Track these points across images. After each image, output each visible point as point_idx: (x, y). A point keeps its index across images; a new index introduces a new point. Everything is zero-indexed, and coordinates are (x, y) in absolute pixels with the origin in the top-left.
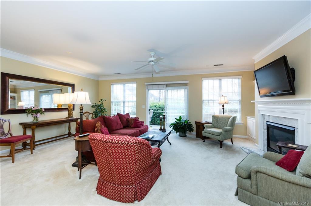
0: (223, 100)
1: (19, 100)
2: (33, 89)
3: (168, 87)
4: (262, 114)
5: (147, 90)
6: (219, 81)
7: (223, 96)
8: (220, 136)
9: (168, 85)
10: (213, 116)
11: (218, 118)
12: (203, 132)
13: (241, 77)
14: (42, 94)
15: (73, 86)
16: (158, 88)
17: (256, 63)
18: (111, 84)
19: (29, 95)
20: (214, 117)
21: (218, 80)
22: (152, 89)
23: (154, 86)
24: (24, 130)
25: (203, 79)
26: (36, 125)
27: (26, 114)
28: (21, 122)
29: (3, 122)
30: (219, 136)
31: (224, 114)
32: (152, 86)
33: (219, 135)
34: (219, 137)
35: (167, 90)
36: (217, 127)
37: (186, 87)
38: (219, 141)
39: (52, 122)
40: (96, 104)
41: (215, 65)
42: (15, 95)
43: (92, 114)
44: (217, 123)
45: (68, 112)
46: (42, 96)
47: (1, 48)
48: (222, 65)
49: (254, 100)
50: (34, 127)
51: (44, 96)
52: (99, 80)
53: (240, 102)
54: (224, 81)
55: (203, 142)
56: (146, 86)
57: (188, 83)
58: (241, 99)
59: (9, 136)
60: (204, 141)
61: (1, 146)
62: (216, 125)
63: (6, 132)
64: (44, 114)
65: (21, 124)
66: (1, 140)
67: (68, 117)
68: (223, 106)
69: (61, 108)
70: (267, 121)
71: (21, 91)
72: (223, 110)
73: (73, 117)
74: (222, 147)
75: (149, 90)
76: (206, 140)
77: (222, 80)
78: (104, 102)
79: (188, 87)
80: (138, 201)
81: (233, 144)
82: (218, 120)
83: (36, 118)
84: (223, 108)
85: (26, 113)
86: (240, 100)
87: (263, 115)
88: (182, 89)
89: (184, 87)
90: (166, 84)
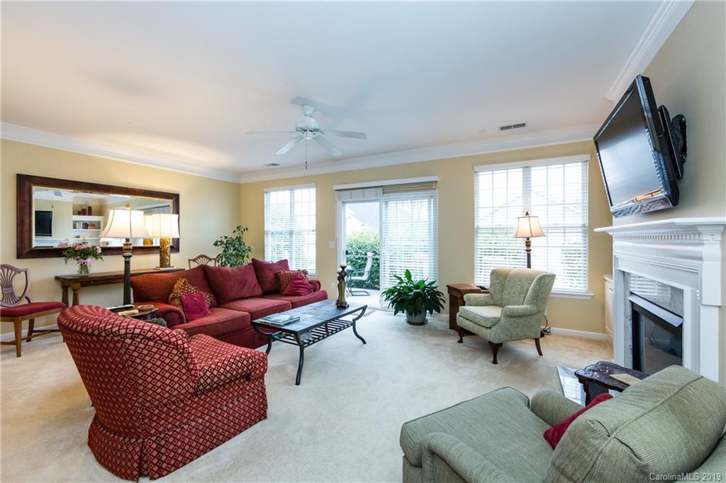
0: (524, 226)
3: (387, 192)
4: (623, 270)
5: (339, 204)
6: (523, 171)
7: (527, 214)
8: (493, 329)
9: (386, 190)
10: (493, 273)
11: (506, 278)
12: (458, 314)
13: (588, 157)
15: (175, 197)
16: (364, 196)
18: (265, 190)
20: (495, 274)
21: (521, 169)
24: (63, 292)
25: (476, 168)
26: (82, 282)
27: (64, 258)
28: (57, 275)
29: (14, 273)
30: (490, 328)
31: (529, 266)
32: (349, 191)
33: (488, 326)
34: (489, 330)
35: (386, 202)
37: (433, 192)
38: (490, 343)
39: (116, 276)
40: (226, 237)
41: (502, 128)
43: (215, 259)
44: (502, 292)
45: (161, 255)
47: (2, 121)
48: (523, 125)
49: (611, 225)
50: (78, 285)
52: (241, 183)
53: (584, 232)
54: (539, 173)
55: (459, 342)
56: (336, 192)
57: (436, 182)
58: (587, 225)
59: (25, 302)
60: (461, 341)
61: (2, 321)
62: (499, 297)
63: (18, 294)
64: (101, 258)
65: (57, 278)
66: (2, 310)
67: (161, 267)
68: (528, 244)
69: (149, 245)
72: (529, 256)
73: (171, 265)
74: (498, 361)
75: (344, 203)
76: (465, 339)
77: (532, 168)
78: (244, 233)
79: (437, 191)
80: (150, 479)
81: (541, 354)
82: (506, 282)
83: (84, 267)
84: (528, 251)
85: (64, 256)
86: (584, 226)
87: (624, 272)
88: (424, 198)
89: (427, 193)
90: (382, 186)
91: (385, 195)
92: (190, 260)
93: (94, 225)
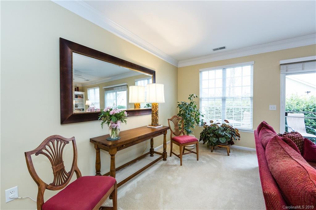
1: (87, 99)
2: (98, 86)
14: (107, 92)
19: (95, 93)
22: (302, 71)
26: (117, 148)
42: (82, 94)
46: (107, 94)
51: (108, 94)
52: (178, 67)
56: (281, 66)
65: (92, 141)
67: (152, 125)
69: (139, 109)
71: (87, 89)
73: (159, 124)
92: (169, 120)
93: (80, 96)
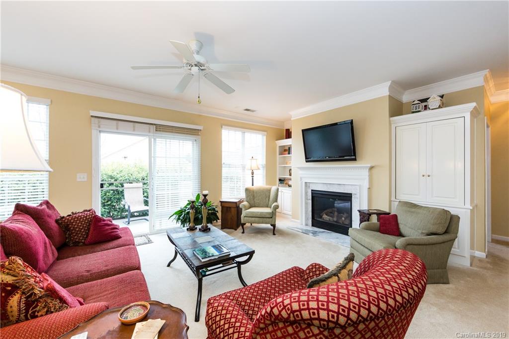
3: (159, 131)
5: (94, 132)
7: (252, 157)
8: (273, 217)
9: (159, 128)
11: (254, 192)
13: (266, 133)
17: (293, 120)
21: (241, 133)
22: (116, 131)
23: (120, 122)
25: (223, 127)
31: (253, 185)
32: (115, 122)
33: (270, 217)
34: (271, 219)
35: (155, 139)
36: (254, 205)
38: (271, 225)
44: (254, 199)
53: (263, 167)
55: (243, 233)
56: (92, 118)
57: (201, 131)
62: (252, 202)
68: (253, 173)
70: (312, 190)
72: (253, 179)
75: (100, 131)
77: (246, 133)
84: (252, 177)
86: (264, 164)
87: (306, 183)
88: (189, 140)
89: (193, 137)
90: (155, 124)
91: (157, 132)
